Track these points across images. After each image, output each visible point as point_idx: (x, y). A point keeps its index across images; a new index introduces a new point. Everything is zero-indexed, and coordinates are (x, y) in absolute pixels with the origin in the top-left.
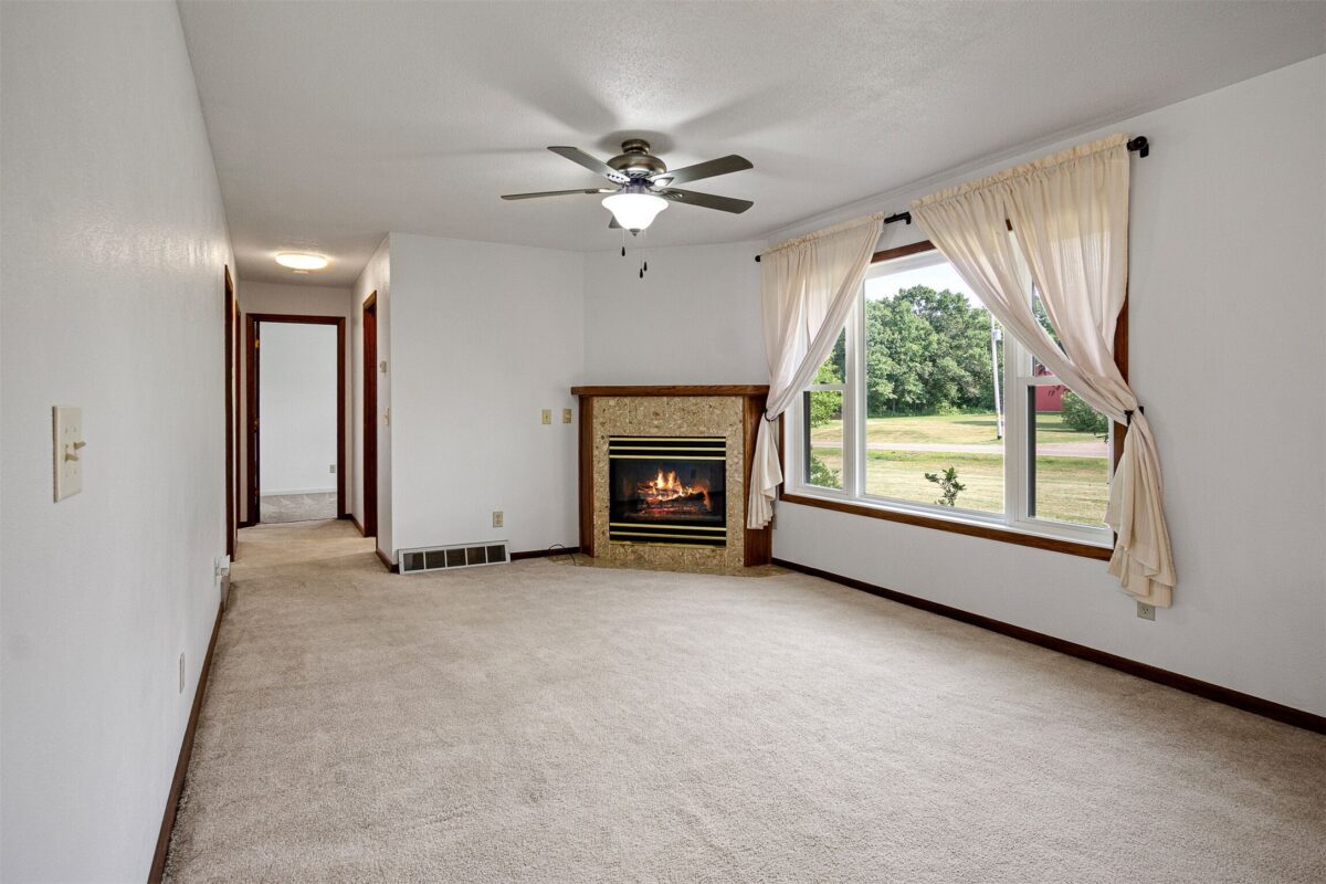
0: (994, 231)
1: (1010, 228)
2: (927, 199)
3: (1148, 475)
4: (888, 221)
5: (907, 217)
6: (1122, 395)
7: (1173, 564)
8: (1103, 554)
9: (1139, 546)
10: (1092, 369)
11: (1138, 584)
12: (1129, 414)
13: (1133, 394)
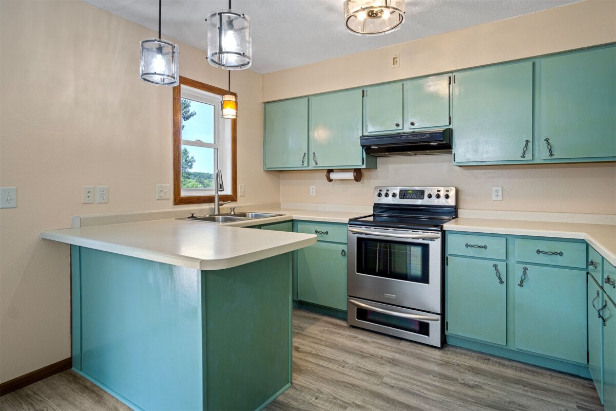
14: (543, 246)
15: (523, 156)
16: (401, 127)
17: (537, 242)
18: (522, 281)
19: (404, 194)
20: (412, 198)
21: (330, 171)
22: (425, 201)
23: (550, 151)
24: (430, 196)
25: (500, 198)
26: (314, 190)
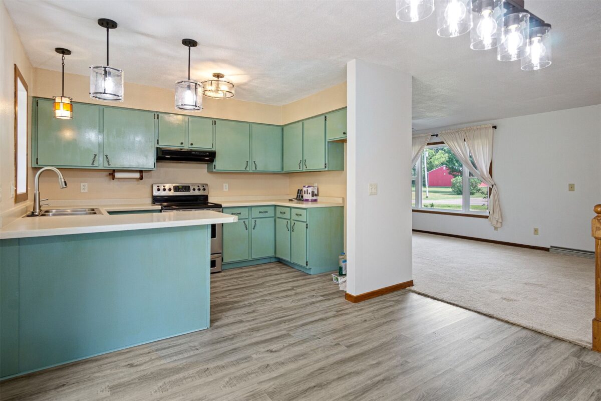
0: (461, 142)
1: (465, 141)
2: (443, 132)
3: (496, 198)
4: (432, 136)
5: (437, 135)
6: (491, 181)
7: (502, 217)
8: (487, 217)
9: (495, 214)
10: (484, 176)
11: (494, 222)
12: (493, 185)
13: (493, 180)
14: (262, 209)
15: (246, 169)
16: (183, 145)
17: (259, 208)
18: (254, 227)
19: (177, 189)
20: (182, 191)
21: (114, 171)
22: (191, 193)
23: (256, 167)
24: (194, 190)
25: (227, 190)
26: (86, 187)
